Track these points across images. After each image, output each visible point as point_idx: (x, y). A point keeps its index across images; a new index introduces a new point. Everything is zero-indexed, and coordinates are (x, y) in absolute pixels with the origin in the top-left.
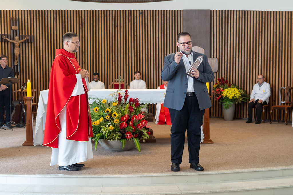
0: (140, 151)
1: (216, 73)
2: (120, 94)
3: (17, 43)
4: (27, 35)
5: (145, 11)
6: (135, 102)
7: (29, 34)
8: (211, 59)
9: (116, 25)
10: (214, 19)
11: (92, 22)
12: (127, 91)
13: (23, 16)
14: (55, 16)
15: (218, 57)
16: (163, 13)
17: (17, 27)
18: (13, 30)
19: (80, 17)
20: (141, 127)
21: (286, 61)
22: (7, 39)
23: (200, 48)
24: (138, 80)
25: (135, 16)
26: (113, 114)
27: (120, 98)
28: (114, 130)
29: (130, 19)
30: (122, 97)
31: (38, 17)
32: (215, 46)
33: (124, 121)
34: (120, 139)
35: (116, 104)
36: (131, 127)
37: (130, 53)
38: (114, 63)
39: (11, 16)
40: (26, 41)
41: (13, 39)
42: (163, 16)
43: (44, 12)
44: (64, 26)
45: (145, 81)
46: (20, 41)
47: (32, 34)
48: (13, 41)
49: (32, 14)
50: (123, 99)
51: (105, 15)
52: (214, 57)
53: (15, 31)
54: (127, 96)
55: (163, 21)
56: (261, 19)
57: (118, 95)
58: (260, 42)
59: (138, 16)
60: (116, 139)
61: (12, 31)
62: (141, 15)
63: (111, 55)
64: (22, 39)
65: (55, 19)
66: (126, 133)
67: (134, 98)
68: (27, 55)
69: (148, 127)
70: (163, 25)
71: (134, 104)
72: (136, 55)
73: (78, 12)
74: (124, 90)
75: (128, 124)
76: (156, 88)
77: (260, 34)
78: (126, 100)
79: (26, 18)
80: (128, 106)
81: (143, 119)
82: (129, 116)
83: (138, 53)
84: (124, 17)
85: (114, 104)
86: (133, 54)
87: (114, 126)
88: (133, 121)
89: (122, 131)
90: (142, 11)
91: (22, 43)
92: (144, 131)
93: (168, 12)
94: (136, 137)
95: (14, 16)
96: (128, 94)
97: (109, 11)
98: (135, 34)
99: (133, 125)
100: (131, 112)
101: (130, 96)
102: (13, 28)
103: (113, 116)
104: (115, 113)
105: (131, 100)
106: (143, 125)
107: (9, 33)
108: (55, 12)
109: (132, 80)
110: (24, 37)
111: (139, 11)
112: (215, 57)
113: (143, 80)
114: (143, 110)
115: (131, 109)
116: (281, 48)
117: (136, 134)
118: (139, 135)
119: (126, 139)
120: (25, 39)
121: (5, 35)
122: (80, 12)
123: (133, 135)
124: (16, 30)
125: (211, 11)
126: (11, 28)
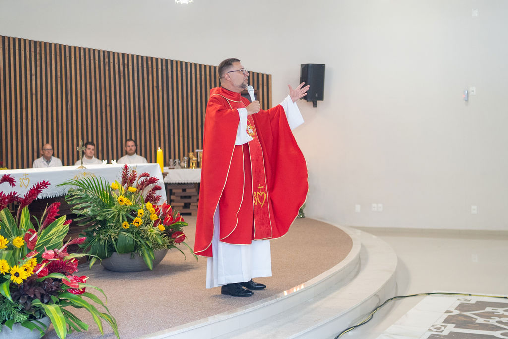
21: (80, 122)
56: (33, 54)
58: (34, 91)
77: (34, 78)
116: (70, 103)
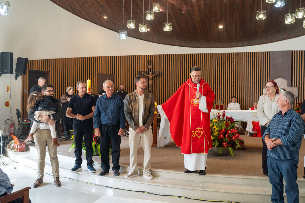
0: (233, 156)
1: (296, 98)
2: (219, 114)
3: (150, 77)
4: (157, 71)
5: (240, 53)
6: (231, 120)
7: (159, 71)
8: (292, 88)
9: (219, 63)
10: (295, 57)
11: (201, 62)
12: (224, 111)
13: (155, 58)
14: (176, 58)
15: (298, 86)
16: (254, 54)
17: (151, 66)
18: (148, 68)
19: (193, 58)
20: (234, 138)
22: (144, 74)
23: (283, 79)
24: (234, 102)
25: (233, 56)
26: (213, 128)
27: (219, 116)
28: (214, 140)
29: (229, 59)
30: (220, 115)
31: (165, 59)
32: (296, 78)
33: (221, 134)
34: (218, 147)
35: (216, 121)
36: (227, 138)
37: (228, 83)
38: (216, 90)
39: (148, 59)
40: (157, 75)
41: (149, 74)
42: (254, 56)
43: (169, 56)
44: (182, 65)
45: (240, 104)
46: (153, 76)
47: (161, 71)
48: (148, 75)
49: (161, 57)
50: (221, 117)
51: (211, 56)
52: (294, 86)
53: (149, 69)
54: (224, 115)
55: (254, 60)
57: (217, 114)
59: (235, 57)
60: (215, 146)
62: (237, 56)
63: (215, 85)
64: (154, 74)
65: (176, 60)
66: (223, 142)
67: (229, 116)
68: (157, 85)
69: (240, 139)
70: (254, 63)
71: (229, 121)
72: (233, 84)
73: (192, 55)
74: (222, 111)
75: (224, 135)
76: (248, 109)
78: (223, 118)
79: (157, 60)
80: (224, 122)
81: (236, 133)
82: (225, 130)
83: (235, 84)
84: (225, 58)
85: (214, 121)
86: (231, 84)
87: (214, 137)
88: (229, 134)
89: (220, 141)
90: (238, 53)
91: (154, 76)
92: (236, 142)
93: (258, 53)
94: (230, 146)
95: (149, 59)
96: (225, 114)
97: (214, 54)
98: (233, 70)
99: (229, 137)
100: (227, 127)
101: (227, 115)
102: (149, 67)
103: (213, 129)
104: (215, 127)
105: (227, 118)
106: (236, 137)
107: (146, 71)
108: (176, 55)
109: (229, 103)
110: (155, 73)
111: (236, 53)
112: (296, 86)
113: (238, 103)
114: (236, 125)
115: (227, 124)
117: (230, 143)
118: (232, 144)
119: (223, 147)
120: (156, 74)
121: (143, 72)
122: (193, 55)
123: (228, 144)
124: (150, 68)
125: (292, 51)
126: (147, 66)
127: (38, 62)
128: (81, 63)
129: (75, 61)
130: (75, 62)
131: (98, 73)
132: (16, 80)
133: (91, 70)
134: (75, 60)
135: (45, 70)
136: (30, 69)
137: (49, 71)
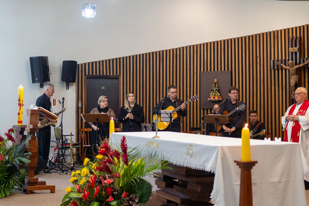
17: (297, 48)
18: (292, 53)
48: (288, 67)
53: (294, 54)
61: (290, 54)
110: (305, 60)
120: (306, 63)
124: (296, 53)
127: (101, 64)
128: (171, 58)
129: (161, 56)
130: (161, 58)
131: (202, 70)
132: (67, 90)
133: (188, 67)
134: (161, 54)
135: (111, 74)
136: (87, 74)
137: (118, 74)
